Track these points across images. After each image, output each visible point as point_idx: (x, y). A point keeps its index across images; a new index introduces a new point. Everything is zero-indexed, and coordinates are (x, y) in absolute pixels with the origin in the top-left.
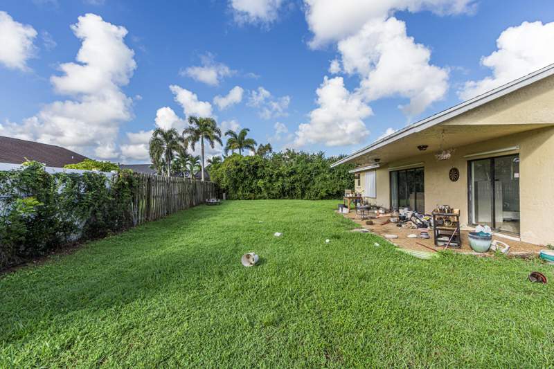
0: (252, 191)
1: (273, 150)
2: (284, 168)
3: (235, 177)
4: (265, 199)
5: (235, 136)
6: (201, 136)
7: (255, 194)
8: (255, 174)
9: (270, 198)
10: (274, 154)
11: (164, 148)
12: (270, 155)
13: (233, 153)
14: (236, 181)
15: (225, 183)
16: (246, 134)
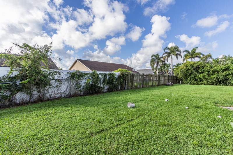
0: (196, 80)
1: (213, 57)
2: (219, 67)
3: (185, 73)
4: (205, 84)
5: (189, 52)
6: (171, 55)
7: (198, 81)
8: (198, 71)
9: (208, 84)
10: (213, 60)
11: (155, 62)
12: (211, 59)
13: (187, 61)
14: (186, 75)
15: (180, 76)
16: (196, 50)
